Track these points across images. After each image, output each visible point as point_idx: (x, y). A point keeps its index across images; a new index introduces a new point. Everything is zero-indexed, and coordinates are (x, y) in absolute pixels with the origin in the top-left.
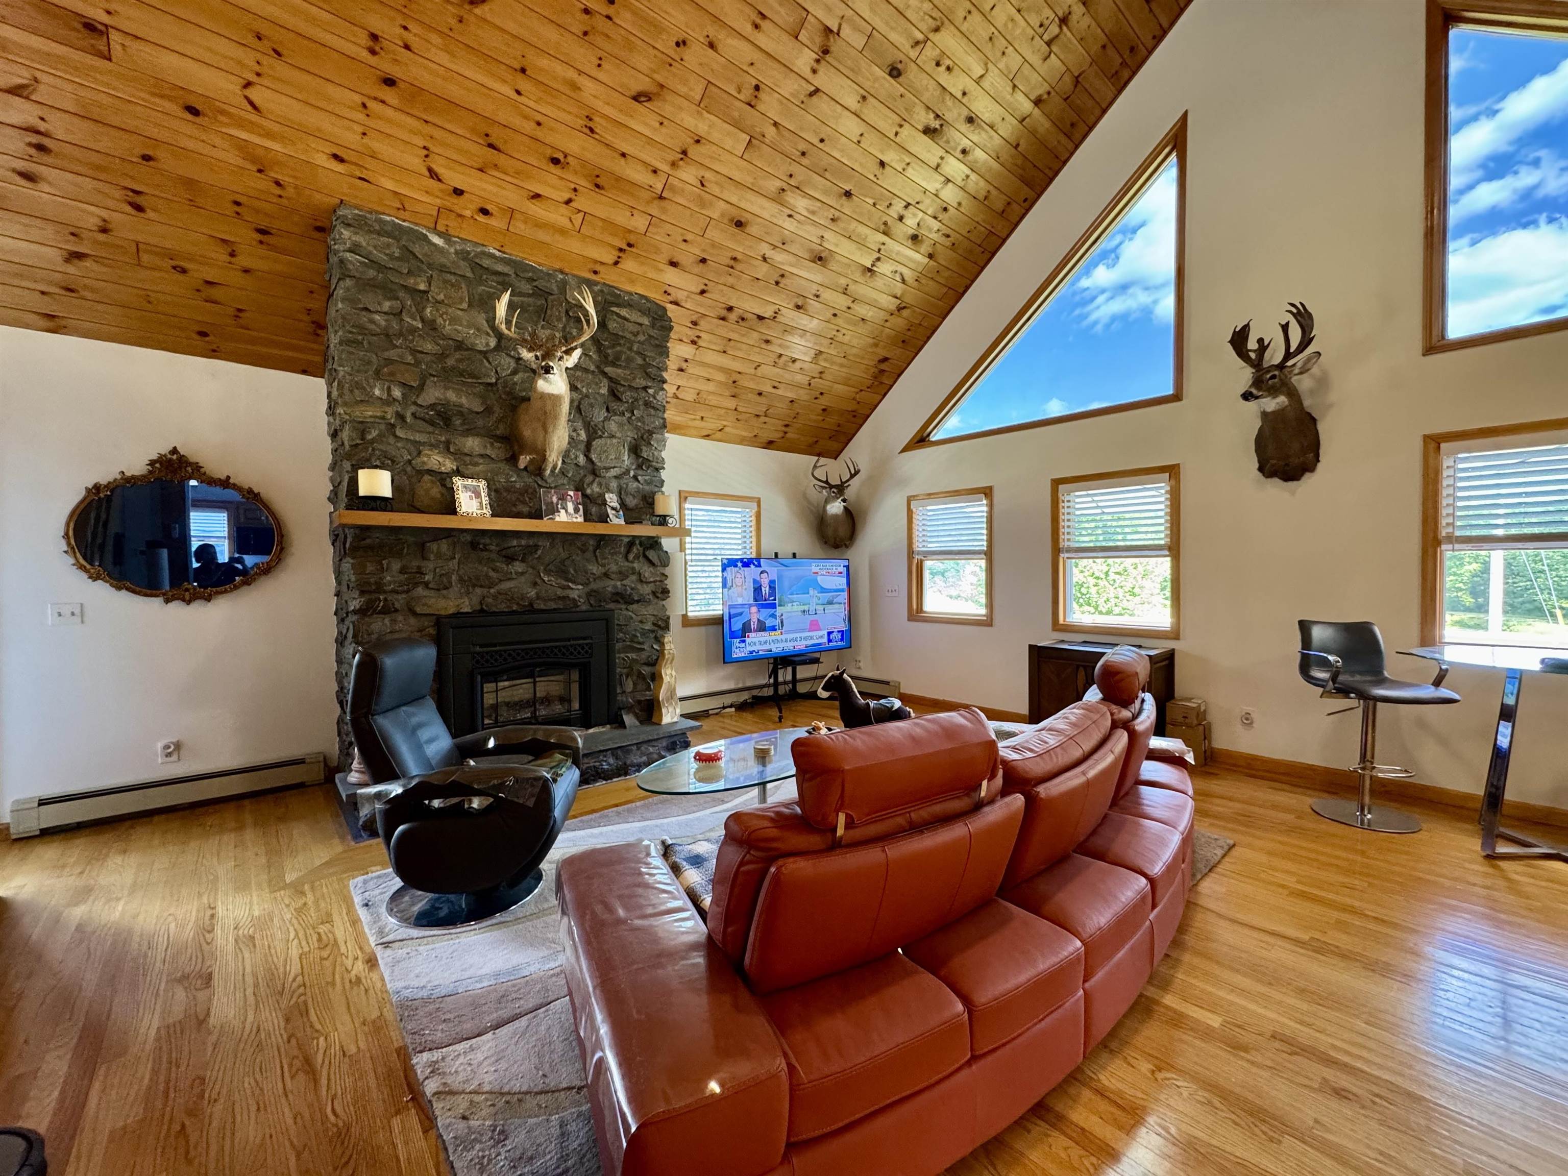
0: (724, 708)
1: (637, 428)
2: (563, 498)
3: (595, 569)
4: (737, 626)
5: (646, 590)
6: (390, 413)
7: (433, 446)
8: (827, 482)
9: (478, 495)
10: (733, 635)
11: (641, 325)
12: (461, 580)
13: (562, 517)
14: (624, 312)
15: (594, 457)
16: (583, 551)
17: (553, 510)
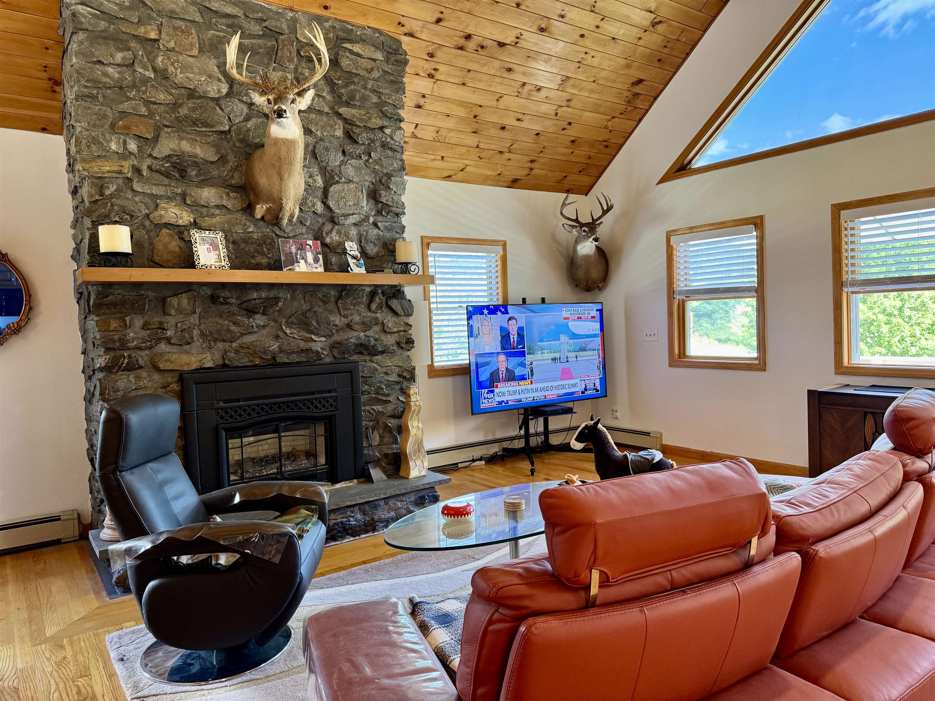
0: (474, 461)
1: (375, 171)
2: (302, 248)
3: (337, 320)
4: (484, 376)
5: (390, 340)
6: (127, 166)
7: (170, 199)
8: (576, 221)
9: (215, 247)
10: (481, 385)
11: (374, 60)
12: (203, 335)
13: (301, 267)
14: (357, 48)
15: (331, 204)
16: (325, 303)
17: (292, 261)
